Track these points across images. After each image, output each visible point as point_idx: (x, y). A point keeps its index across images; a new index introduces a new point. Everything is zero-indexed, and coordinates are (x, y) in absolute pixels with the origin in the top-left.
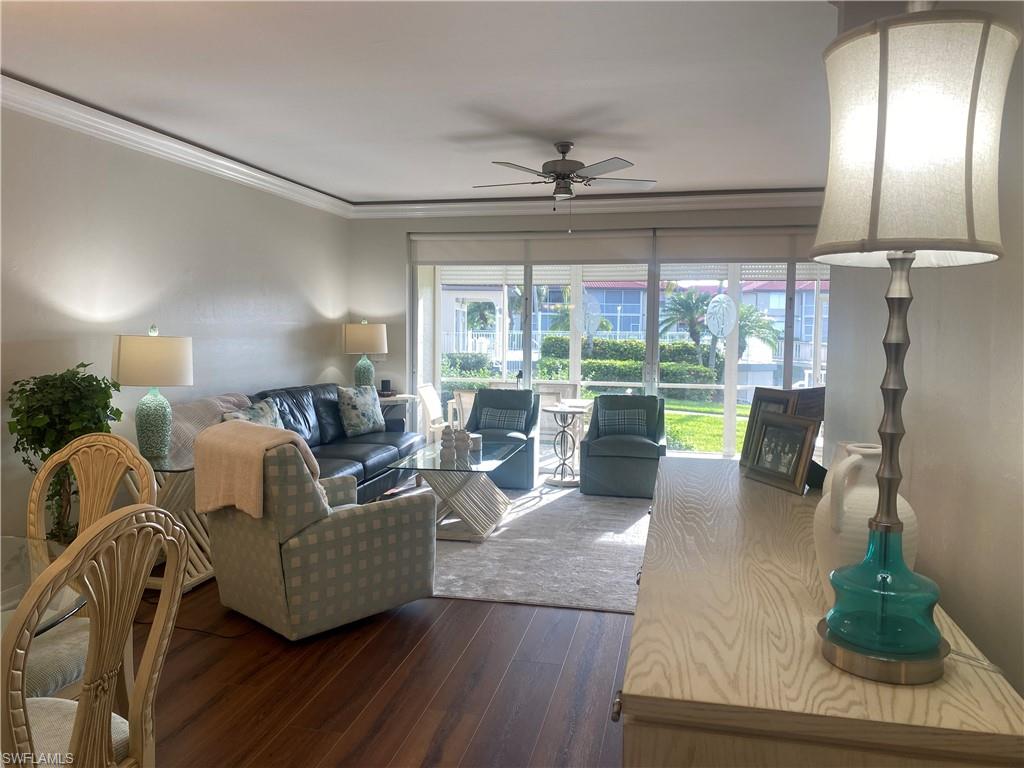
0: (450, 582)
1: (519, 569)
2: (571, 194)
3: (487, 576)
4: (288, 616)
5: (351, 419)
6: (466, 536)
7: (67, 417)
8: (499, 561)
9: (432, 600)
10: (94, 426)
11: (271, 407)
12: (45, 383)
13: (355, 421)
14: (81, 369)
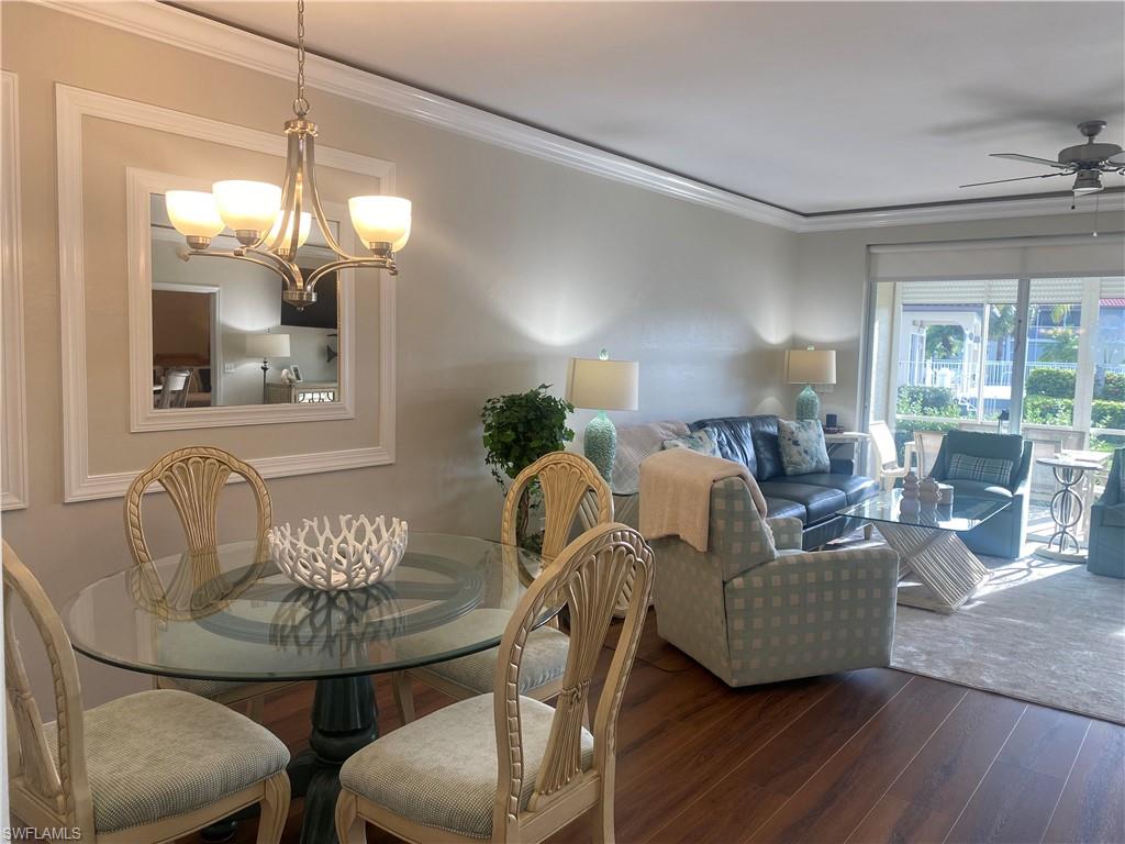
0: (911, 655)
1: (1003, 656)
2: (1100, 186)
3: (958, 656)
4: (729, 660)
5: (792, 454)
6: (929, 605)
7: (530, 434)
8: (975, 640)
9: (888, 672)
10: (551, 445)
11: (710, 437)
12: (512, 402)
13: (796, 458)
14: (541, 391)
